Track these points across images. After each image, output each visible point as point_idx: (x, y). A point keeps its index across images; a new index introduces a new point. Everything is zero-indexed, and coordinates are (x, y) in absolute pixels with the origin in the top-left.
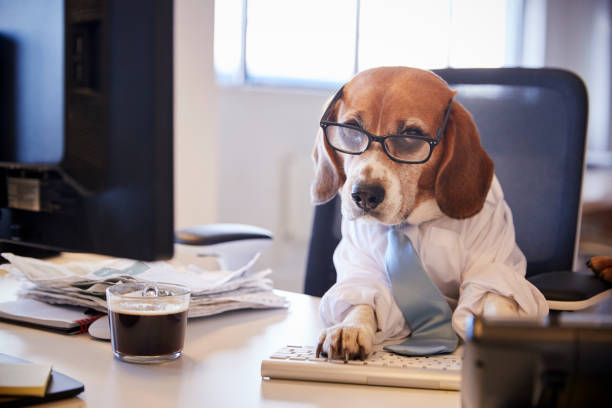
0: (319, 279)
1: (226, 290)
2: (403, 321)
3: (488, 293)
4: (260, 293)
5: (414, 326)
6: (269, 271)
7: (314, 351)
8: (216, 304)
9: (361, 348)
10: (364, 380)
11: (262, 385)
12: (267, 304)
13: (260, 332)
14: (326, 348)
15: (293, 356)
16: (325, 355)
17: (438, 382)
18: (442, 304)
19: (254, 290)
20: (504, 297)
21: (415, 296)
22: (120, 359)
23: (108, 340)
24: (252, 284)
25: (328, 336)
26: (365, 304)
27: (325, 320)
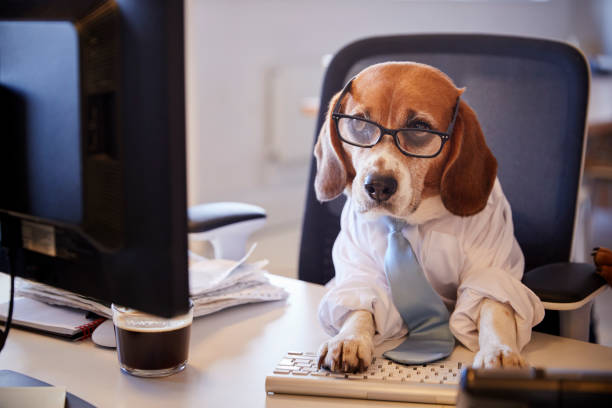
0: (316, 267)
1: (224, 286)
2: (401, 322)
3: (485, 298)
4: (259, 287)
5: (411, 326)
6: (265, 262)
7: (316, 361)
8: (215, 302)
9: (361, 361)
10: (364, 395)
11: (267, 402)
12: (266, 298)
13: (257, 333)
15: (296, 368)
16: (327, 368)
17: (435, 397)
18: (441, 308)
19: (253, 285)
20: (499, 302)
22: (128, 373)
23: (114, 349)
24: (249, 279)
25: (330, 350)
26: (364, 310)
27: (323, 323)
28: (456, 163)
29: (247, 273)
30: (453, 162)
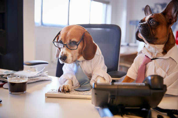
0: (59, 73)
1: (37, 76)
2: (79, 83)
3: (98, 76)
4: (45, 77)
5: (81, 84)
6: (47, 71)
7: (58, 91)
8: (34, 79)
9: (69, 90)
10: (69, 97)
11: (45, 100)
12: (47, 79)
13: (45, 86)
14: (60, 90)
15: (53, 92)
16: (60, 92)
17: (87, 97)
18: (88, 79)
19: (44, 76)
20: (101, 77)
21: (81, 77)
22: (11, 93)
23: (8, 89)
24: (43, 75)
25: (61, 87)
26: (70, 79)
27: (60, 83)
28: (85, 48)
29: (42, 74)
30: (84, 48)
